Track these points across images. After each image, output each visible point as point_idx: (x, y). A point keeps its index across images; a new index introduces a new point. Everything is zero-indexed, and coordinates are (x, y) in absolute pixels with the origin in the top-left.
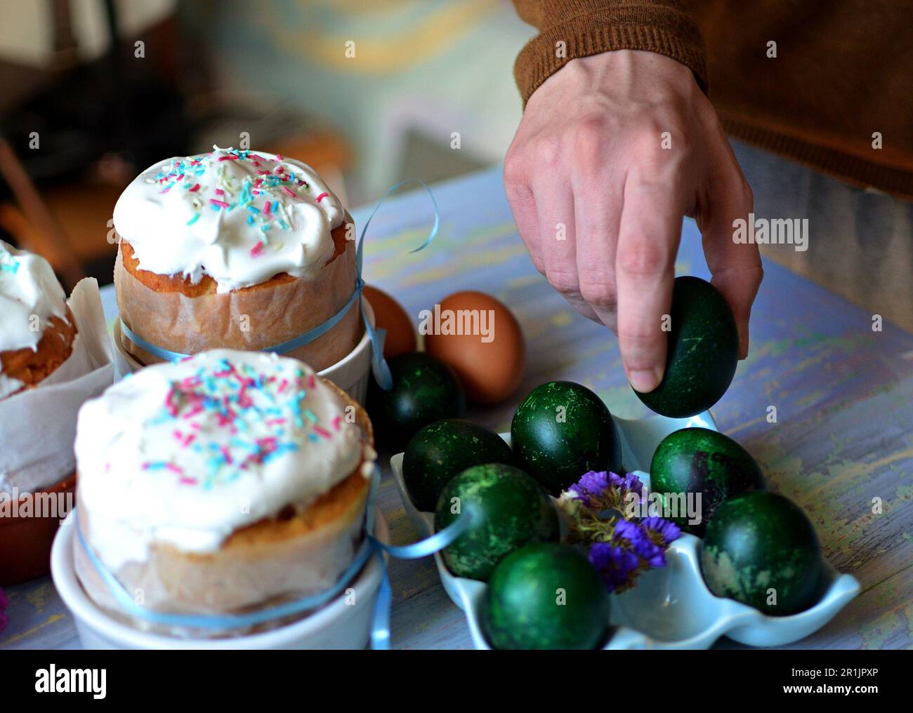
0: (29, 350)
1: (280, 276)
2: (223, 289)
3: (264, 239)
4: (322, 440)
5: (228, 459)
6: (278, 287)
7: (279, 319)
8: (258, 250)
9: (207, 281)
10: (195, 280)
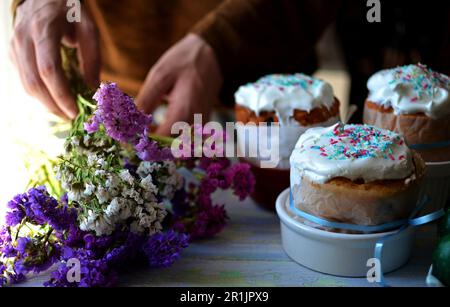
0: (305, 112)
1: (420, 113)
2: (396, 113)
3: (418, 96)
4: (390, 160)
5: (344, 152)
6: (418, 118)
7: (417, 132)
8: (414, 100)
9: (390, 109)
10: (386, 107)
